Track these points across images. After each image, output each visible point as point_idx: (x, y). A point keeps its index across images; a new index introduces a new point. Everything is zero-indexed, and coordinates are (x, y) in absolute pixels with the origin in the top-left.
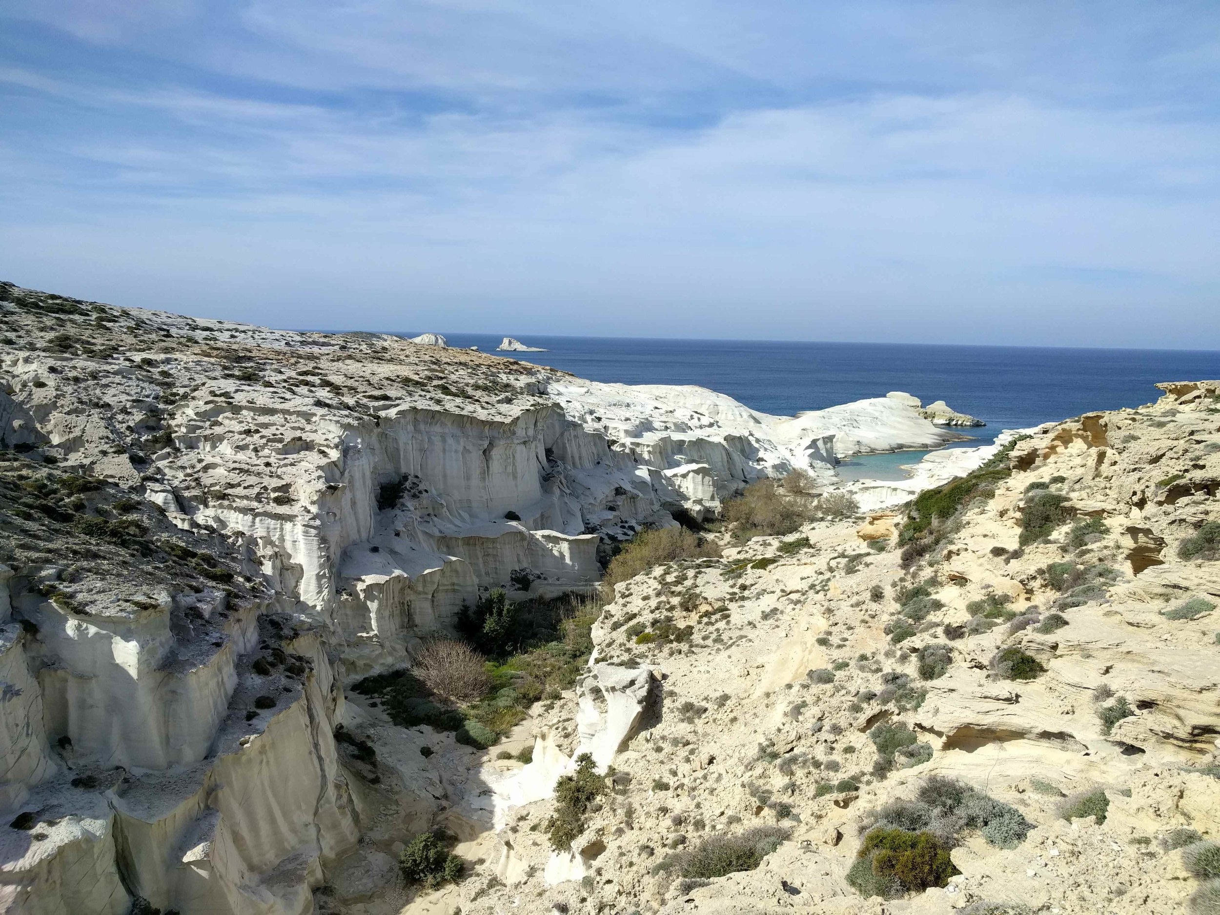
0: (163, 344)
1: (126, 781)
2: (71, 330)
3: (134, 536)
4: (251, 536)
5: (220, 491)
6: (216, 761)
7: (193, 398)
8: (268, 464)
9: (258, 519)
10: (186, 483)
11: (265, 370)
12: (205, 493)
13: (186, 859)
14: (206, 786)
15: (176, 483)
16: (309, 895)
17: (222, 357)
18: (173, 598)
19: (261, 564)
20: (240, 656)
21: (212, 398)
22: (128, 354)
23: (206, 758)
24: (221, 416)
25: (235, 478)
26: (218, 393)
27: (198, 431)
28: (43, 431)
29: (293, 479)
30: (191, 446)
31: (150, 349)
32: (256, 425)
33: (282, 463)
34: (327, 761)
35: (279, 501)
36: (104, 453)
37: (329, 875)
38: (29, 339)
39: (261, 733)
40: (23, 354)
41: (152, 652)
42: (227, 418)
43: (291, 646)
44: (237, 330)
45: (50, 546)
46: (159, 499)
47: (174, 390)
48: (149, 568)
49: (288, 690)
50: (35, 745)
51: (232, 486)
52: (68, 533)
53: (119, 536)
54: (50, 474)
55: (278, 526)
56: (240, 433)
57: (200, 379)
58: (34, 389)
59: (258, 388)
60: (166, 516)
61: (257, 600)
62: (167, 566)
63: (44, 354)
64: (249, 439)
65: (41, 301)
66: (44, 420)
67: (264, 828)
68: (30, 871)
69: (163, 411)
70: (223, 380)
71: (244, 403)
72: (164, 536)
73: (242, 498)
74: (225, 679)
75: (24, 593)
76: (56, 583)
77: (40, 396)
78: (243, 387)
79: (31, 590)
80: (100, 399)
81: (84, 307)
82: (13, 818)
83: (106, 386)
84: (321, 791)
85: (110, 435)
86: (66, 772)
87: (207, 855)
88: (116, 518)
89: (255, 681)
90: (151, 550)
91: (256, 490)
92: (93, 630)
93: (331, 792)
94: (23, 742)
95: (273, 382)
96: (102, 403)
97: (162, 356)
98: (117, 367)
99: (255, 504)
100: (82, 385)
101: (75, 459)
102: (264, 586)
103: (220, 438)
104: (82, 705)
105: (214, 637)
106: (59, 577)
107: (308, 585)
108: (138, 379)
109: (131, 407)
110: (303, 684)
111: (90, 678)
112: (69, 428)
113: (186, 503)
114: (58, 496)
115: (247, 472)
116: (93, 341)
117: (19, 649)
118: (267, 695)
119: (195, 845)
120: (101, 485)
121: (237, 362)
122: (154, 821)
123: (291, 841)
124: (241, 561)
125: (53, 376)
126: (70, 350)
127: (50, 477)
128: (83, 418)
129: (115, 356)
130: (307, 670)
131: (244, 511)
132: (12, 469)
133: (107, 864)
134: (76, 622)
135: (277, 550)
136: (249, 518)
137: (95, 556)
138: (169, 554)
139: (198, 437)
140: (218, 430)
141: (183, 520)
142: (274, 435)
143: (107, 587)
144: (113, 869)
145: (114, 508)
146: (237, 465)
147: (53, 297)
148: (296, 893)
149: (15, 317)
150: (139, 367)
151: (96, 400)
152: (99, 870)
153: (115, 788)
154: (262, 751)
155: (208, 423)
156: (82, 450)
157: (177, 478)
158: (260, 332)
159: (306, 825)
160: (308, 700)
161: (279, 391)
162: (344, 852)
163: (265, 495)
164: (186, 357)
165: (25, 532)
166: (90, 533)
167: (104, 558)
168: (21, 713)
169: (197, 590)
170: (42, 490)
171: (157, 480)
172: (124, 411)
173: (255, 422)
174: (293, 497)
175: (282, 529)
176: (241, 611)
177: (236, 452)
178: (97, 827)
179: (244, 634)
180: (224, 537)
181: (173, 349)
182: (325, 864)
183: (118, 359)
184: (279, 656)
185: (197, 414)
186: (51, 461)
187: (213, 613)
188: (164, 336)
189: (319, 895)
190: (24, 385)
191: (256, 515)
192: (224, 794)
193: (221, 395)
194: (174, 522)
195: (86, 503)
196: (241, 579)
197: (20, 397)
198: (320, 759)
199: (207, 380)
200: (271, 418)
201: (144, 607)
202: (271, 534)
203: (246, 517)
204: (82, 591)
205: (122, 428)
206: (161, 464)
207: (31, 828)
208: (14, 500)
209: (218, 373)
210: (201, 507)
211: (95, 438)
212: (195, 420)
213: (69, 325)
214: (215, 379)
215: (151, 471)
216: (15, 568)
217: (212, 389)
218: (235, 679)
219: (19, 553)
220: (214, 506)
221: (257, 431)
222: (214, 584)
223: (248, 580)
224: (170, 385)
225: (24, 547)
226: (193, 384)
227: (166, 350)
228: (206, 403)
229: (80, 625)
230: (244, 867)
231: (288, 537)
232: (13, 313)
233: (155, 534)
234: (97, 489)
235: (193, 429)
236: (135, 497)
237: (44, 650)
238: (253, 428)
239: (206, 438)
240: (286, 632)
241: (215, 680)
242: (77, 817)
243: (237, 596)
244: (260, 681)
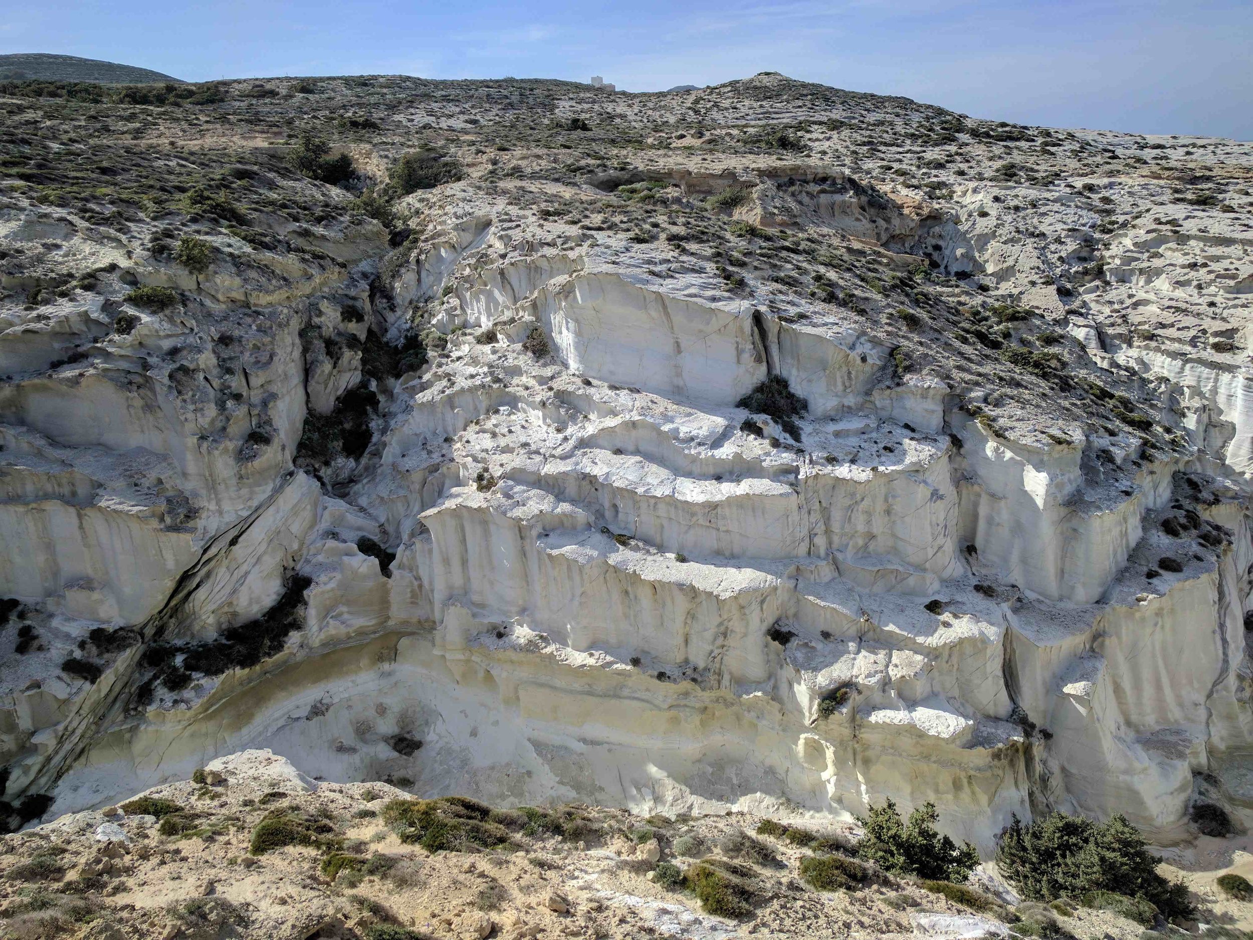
0: (1108, 166)
1: (1019, 600)
2: (1017, 158)
3: (1055, 369)
4: (1177, 384)
5: (1148, 331)
6: (1108, 609)
7: (1134, 227)
8: (1212, 304)
9: (1188, 366)
10: (1112, 320)
11: (1225, 192)
12: (1131, 332)
13: (1066, 690)
14: (1094, 628)
15: (1100, 318)
16: (1189, 776)
17: (1174, 178)
18: (1087, 436)
19: (1184, 415)
20: (1148, 510)
21: (1155, 227)
22: (1070, 180)
23: (1097, 602)
24: (1163, 247)
25: (1168, 317)
26: (1164, 220)
27: (1133, 264)
28: (981, 260)
29: (1243, 322)
30: (1123, 280)
31: (1093, 173)
32: (1204, 257)
33: (1230, 303)
34: (1232, 646)
35: (1217, 347)
36: (1033, 283)
37: (1214, 764)
38: (978, 169)
39: (1161, 595)
40: (972, 185)
41: (1060, 486)
42: (1170, 249)
43: (1208, 512)
44: (1194, 145)
45: (981, 370)
46: (1080, 334)
47: (1114, 218)
48: (1066, 404)
49: (1199, 559)
50: (950, 546)
51: (1163, 326)
52: (996, 359)
53: (1041, 368)
54: (984, 302)
55: (1213, 376)
56: (1183, 267)
57: (1144, 205)
58: (978, 218)
59: (1214, 213)
60: (1086, 352)
61: (1176, 455)
62: (1084, 404)
63: (990, 184)
64: (1193, 274)
65: (992, 130)
66: (982, 249)
67: (1148, 691)
68: (935, 649)
69: (1098, 241)
70: (1171, 205)
71: (1194, 232)
72: (1083, 373)
73: (1173, 340)
74: (1129, 531)
75: (955, 410)
76: (983, 405)
77: (983, 225)
78: (1196, 213)
79: (961, 408)
80: (1035, 228)
81: (1030, 133)
82: (927, 601)
83: (1045, 214)
84: (1220, 675)
85: (1042, 267)
86: (971, 576)
87: (1088, 694)
88: (1039, 350)
89: (1162, 542)
90: (1069, 385)
91: (1193, 333)
92: (1008, 454)
93: (1232, 681)
94: (941, 540)
95: (1235, 207)
96: (1037, 232)
97: (1106, 181)
98: (1057, 194)
99: (1188, 348)
100: (1021, 214)
101: (1006, 288)
102: (1185, 441)
103: (1158, 272)
104: (990, 521)
105: (1124, 484)
106: (985, 400)
107: (1239, 447)
108: (1077, 207)
109: (1065, 237)
110: (1218, 557)
111: (1000, 499)
112: (1004, 257)
113: (1108, 341)
114: (989, 323)
115: (1185, 311)
116: (1036, 167)
117: (945, 459)
118: (1174, 558)
119: (1076, 681)
120: (1028, 315)
121: (1192, 184)
122: (1041, 644)
123: (1175, 714)
124: (1161, 409)
125: (996, 205)
126: (1015, 178)
127: (984, 305)
128: (1018, 247)
129: (1056, 182)
130: (1225, 543)
131: (1174, 355)
132: (953, 295)
133: (995, 667)
134: (995, 444)
135: (1206, 403)
136: (1178, 363)
137: (1018, 385)
138: (1087, 392)
139: (1132, 271)
140: (1157, 263)
141: (1103, 358)
142: (1226, 270)
143: (1026, 416)
144: (1000, 674)
145: (1038, 339)
146: (1173, 303)
147: (1003, 125)
148: (1174, 768)
149: (969, 148)
150: (1080, 193)
151: (1032, 230)
152: (989, 670)
153: (1010, 603)
154: (1159, 613)
155: (1147, 255)
156: (1013, 279)
157: (1102, 313)
158: (1224, 145)
159: (1196, 705)
160: (1220, 575)
161: (1243, 216)
162: (1237, 748)
163: (1203, 340)
164: (1132, 180)
165: (961, 354)
166: (1015, 362)
167: (1026, 388)
168: (942, 516)
169: (1112, 433)
170: (977, 317)
171: (1081, 315)
172: (1058, 240)
173: (1204, 254)
174: (1237, 344)
175: (1216, 380)
176: (1157, 463)
177: (1175, 288)
178: (993, 632)
179: (1156, 487)
180: (1144, 382)
181: (1118, 171)
182: (1211, 751)
183: (1059, 185)
184: (1193, 520)
185: (1135, 244)
186: (984, 289)
187: (1125, 460)
188: (1110, 158)
189: (1200, 780)
190: (970, 215)
191: (1187, 361)
192: (1110, 643)
193: (1168, 222)
194: (1094, 359)
195: (1012, 332)
196: (1160, 429)
197: (963, 228)
198: (1224, 641)
199: (1153, 206)
200: (1225, 249)
201: (1059, 442)
202: (1202, 384)
203: (1174, 362)
204: (1004, 416)
205: (1053, 258)
206: (1087, 297)
207: (939, 614)
208: (955, 324)
209: (1167, 196)
210: (1124, 346)
211: (1027, 268)
212: (1132, 251)
213: (1015, 152)
214: (1162, 204)
215: (1076, 304)
216: (951, 387)
217: (1157, 216)
218: (1139, 533)
219: (955, 374)
220: (1139, 347)
221: (1205, 265)
222: (1130, 429)
223: (1168, 430)
224: (1109, 212)
225: (959, 368)
226: (1136, 210)
227: (1111, 174)
228: (1148, 232)
229: (998, 448)
230: (1121, 720)
231: (1222, 390)
232: (967, 145)
233: (1073, 369)
234: (1024, 319)
235: (1127, 260)
236: (1059, 330)
237: (965, 464)
238: (1200, 261)
239: (1141, 272)
240: (1205, 495)
241: (1118, 529)
242: (976, 618)
243: (1154, 446)
244: (1167, 541)
